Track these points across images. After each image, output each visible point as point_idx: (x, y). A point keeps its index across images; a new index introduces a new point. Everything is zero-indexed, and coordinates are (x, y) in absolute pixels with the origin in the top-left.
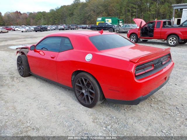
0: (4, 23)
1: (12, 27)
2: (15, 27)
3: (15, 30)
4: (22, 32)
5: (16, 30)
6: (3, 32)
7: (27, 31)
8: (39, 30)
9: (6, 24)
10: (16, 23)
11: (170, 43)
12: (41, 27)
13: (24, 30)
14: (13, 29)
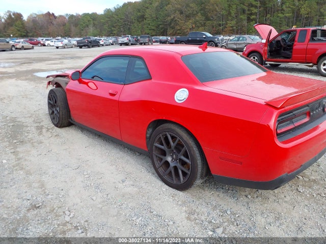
0: (27, 32)
1: (40, 39)
2: (45, 39)
3: (44, 45)
4: (57, 48)
5: (46, 44)
6: (25, 47)
7: (66, 47)
8: (85, 46)
9: (31, 34)
10: (47, 32)
11: (323, 70)
12: (89, 40)
13: (60, 44)
14: (42, 42)
